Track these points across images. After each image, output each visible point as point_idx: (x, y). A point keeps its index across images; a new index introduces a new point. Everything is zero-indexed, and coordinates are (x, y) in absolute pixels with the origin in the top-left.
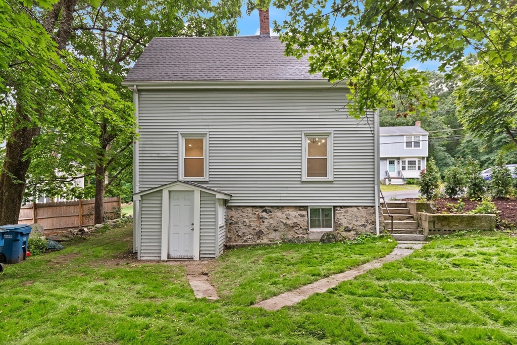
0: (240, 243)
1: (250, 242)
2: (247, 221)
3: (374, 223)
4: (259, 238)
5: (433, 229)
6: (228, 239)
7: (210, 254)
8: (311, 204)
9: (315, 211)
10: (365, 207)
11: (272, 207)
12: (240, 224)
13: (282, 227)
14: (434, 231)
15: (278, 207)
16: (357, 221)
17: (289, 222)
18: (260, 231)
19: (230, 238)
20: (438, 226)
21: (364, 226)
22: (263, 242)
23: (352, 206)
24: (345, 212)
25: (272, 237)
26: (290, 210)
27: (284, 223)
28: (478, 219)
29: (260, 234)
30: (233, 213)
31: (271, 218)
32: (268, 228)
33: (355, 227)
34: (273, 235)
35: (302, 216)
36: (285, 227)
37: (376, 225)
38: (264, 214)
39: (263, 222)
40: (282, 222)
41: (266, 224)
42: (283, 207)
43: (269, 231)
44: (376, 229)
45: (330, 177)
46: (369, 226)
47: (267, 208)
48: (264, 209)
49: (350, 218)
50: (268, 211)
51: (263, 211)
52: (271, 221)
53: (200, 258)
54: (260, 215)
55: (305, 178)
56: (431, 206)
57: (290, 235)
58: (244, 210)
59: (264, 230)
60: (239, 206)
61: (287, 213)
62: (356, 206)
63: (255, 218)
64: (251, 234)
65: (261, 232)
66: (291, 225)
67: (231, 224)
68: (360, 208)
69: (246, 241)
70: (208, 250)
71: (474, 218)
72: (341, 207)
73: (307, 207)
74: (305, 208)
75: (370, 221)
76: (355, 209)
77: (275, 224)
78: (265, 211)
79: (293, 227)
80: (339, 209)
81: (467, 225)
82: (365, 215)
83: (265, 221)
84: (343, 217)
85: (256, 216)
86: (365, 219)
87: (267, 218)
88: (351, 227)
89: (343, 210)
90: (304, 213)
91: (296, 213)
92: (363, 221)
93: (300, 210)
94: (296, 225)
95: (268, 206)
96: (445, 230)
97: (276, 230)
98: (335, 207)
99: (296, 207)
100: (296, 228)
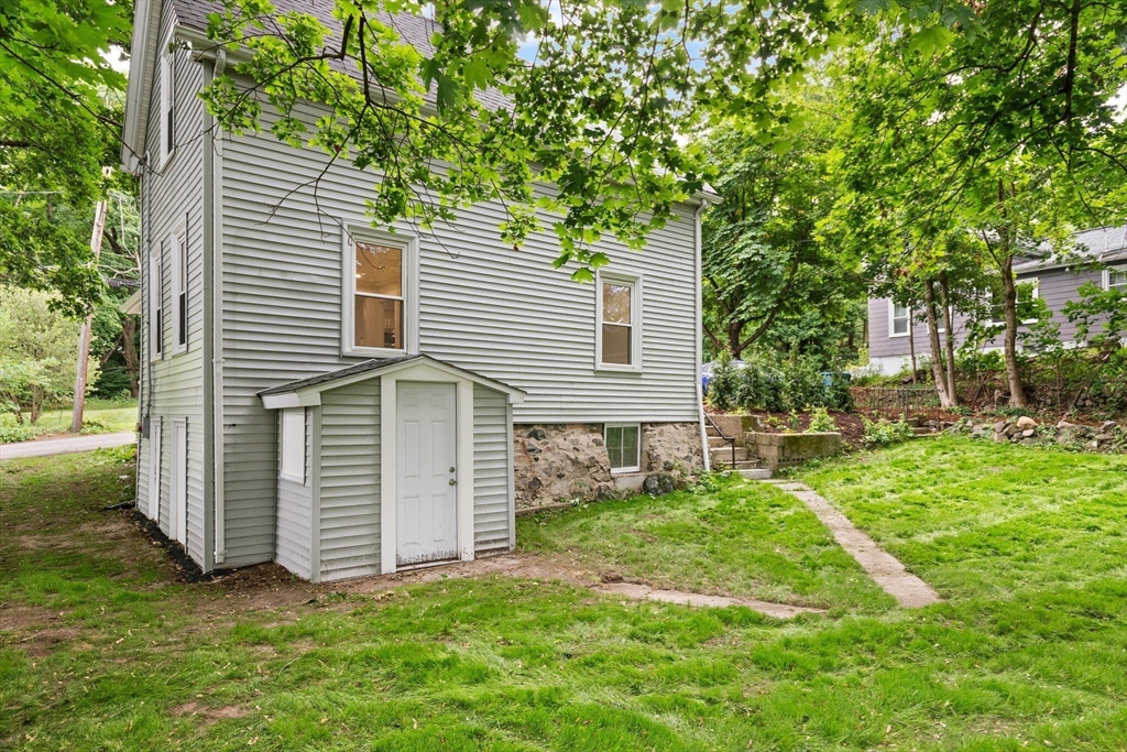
1: (520, 508)
3: (700, 452)
4: (534, 497)
5: (782, 458)
7: (495, 541)
8: (610, 419)
9: (615, 433)
10: (684, 424)
11: (545, 425)
13: (570, 468)
14: (784, 461)
15: (556, 426)
16: (678, 449)
17: (582, 457)
18: (536, 479)
20: (787, 453)
22: (543, 503)
23: (665, 423)
24: (660, 434)
25: (558, 492)
26: (575, 431)
27: (572, 460)
29: (535, 486)
31: (549, 449)
32: (547, 473)
33: (678, 462)
34: (560, 488)
35: (597, 443)
36: (574, 468)
37: (702, 457)
38: (534, 442)
39: (537, 459)
40: (568, 457)
41: (542, 463)
42: (564, 425)
43: (550, 479)
44: (703, 463)
45: (636, 366)
46: (696, 459)
47: (536, 428)
48: (532, 430)
49: (668, 445)
50: (539, 434)
51: (530, 436)
52: (550, 456)
53: (475, 554)
54: (527, 443)
55: (601, 365)
56: (759, 421)
59: (542, 477)
61: (572, 437)
62: (672, 423)
63: (520, 451)
65: (536, 482)
66: (586, 463)
68: (677, 426)
70: (492, 532)
72: (652, 424)
73: (603, 424)
74: (599, 427)
75: (695, 450)
76: (671, 427)
77: (557, 463)
78: (534, 435)
79: (588, 467)
80: (649, 428)
82: (686, 439)
83: (539, 456)
84: (658, 444)
85: (520, 447)
86: (687, 446)
87: (541, 451)
88: (672, 461)
89: (657, 430)
90: (599, 437)
91: (585, 437)
92: (686, 451)
93: (592, 431)
94: (592, 462)
95: (538, 424)
96: (794, 460)
97: (560, 477)
98: (643, 424)
99: (584, 425)
100: (594, 469)
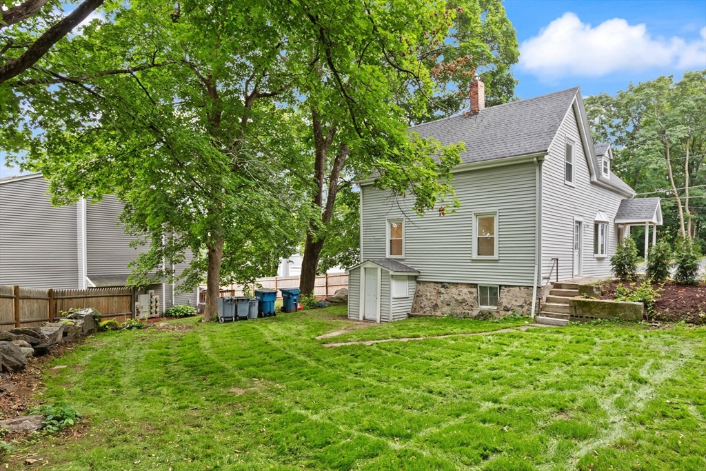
0: (421, 313)
1: (427, 314)
2: (429, 294)
3: (530, 304)
4: (434, 310)
5: (574, 314)
6: (414, 309)
7: (386, 319)
8: (480, 282)
9: (483, 289)
10: (526, 287)
11: (449, 283)
12: (424, 298)
14: (576, 316)
15: (453, 284)
16: (516, 301)
17: (459, 298)
19: (415, 309)
20: (579, 312)
21: (521, 306)
22: (437, 314)
23: (515, 286)
24: (508, 292)
25: (445, 311)
26: (463, 286)
27: (455, 299)
28: (621, 307)
29: (435, 307)
30: (421, 287)
31: (447, 293)
32: (442, 302)
33: (513, 307)
34: (445, 309)
35: (471, 293)
36: (455, 302)
37: (532, 307)
38: (442, 290)
39: (440, 296)
40: (454, 297)
41: (442, 298)
42: (458, 284)
43: (443, 305)
44: (531, 310)
45: (495, 257)
48: (443, 285)
49: (511, 298)
50: (445, 287)
52: (446, 296)
53: (381, 321)
54: (439, 290)
55: (475, 256)
56: (594, 290)
57: (459, 310)
58: (429, 285)
59: (439, 303)
60: (426, 282)
61: (460, 289)
62: (519, 286)
63: (435, 293)
64: (429, 306)
65: (436, 305)
66: (460, 301)
67: (418, 296)
68: (522, 288)
69: (425, 312)
70: (385, 316)
71: (616, 305)
72: (506, 286)
73: (477, 284)
74: (475, 286)
75: (528, 303)
76: (518, 289)
77: (448, 299)
78: (443, 286)
79: (461, 303)
80: (503, 288)
81: (609, 314)
82: (525, 295)
83: (442, 296)
84: (505, 297)
85: (436, 291)
86: (524, 299)
87: (443, 293)
88: (509, 306)
89: (507, 289)
90: (474, 290)
91: (467, 289)
92: (521, 302)
93: (472, 287)
94: (464, 301)
95: (446, 283)
96: (587, 317)
97: (448, 305)
98: (500, 286)
99: (468, 284)
100: (464, 304)
